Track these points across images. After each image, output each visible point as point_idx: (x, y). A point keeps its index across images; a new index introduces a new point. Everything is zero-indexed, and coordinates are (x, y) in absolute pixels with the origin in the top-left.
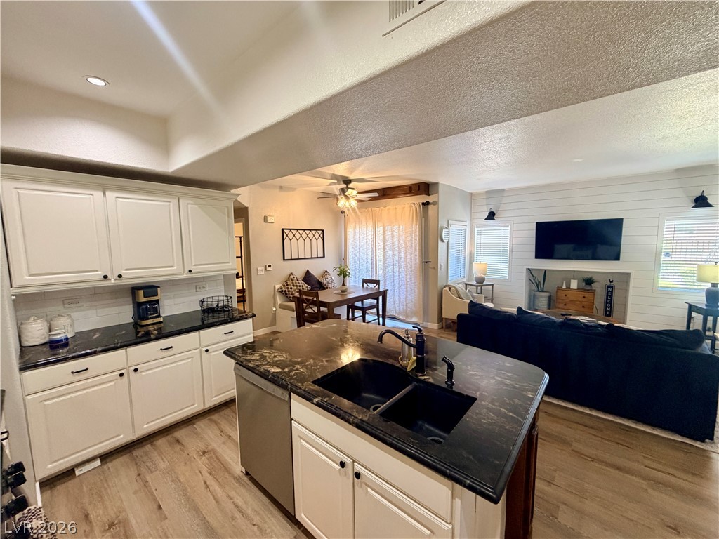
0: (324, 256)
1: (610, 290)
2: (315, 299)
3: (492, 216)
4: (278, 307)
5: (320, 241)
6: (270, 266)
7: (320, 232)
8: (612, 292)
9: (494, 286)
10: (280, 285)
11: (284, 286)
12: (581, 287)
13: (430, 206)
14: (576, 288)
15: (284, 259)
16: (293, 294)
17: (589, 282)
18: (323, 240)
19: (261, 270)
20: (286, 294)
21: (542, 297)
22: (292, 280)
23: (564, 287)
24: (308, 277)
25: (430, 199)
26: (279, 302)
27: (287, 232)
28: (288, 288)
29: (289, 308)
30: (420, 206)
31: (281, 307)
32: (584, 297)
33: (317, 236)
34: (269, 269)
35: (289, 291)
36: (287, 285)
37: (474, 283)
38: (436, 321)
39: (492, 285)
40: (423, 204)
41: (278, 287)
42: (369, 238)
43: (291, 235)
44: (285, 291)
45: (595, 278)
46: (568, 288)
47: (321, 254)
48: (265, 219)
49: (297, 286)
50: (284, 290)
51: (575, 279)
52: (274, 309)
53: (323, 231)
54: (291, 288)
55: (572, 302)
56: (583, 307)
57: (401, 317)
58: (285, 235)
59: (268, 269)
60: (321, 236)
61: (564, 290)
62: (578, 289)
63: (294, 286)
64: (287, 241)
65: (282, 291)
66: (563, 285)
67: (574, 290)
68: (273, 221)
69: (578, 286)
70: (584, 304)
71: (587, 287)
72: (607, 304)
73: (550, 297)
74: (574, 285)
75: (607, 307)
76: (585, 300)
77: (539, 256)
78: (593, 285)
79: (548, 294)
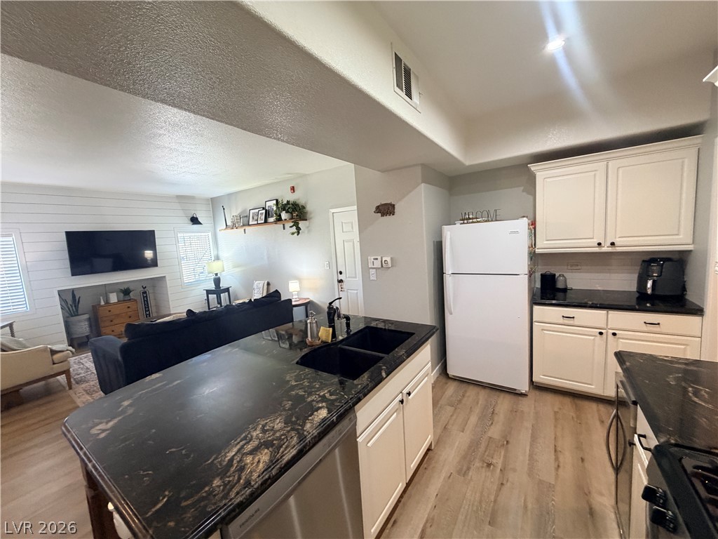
1: (145, 295)
8: (147, 296)
9: (13, 325)
12: (121, 299)
14: (116, 301)
17: (126, 292)
21: (80, 321)
23: (102, 303)
32: (129, 307)
39: (10, 324)
45: (131, 288)
46: (107, 302)
51: (113, 293)
55: (118, 315)
56: (130, 317)
61: (102, 306)
62: (118, 301)
66: (100, 302)
67: (114, 304)
69: (118, 298)
70: (129, 314)
71: (127, 298)
72: (145, 308)
73: (89, 319)
74: (113, 298)
75: (146, 311)
76: (130, 310)
77: (75, 272)
78: (131, 294)
79: (86, 316)
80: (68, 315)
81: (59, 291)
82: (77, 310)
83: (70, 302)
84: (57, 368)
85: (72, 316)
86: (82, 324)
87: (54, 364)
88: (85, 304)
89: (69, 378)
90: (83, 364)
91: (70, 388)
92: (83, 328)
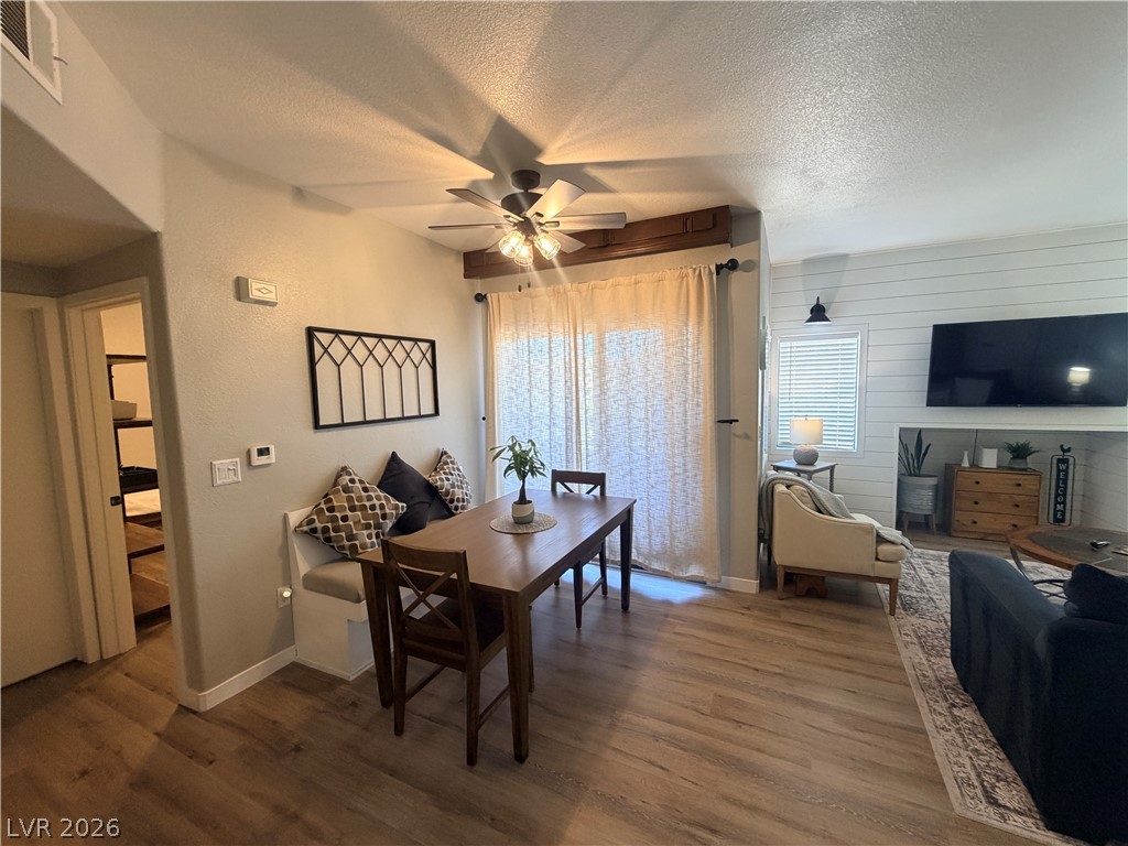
0: (437, 413)
1: (1063, 467)
2: (454, 576)
3: (818, 313)
4: (299, 587)
5: (425, 369)
6: (263, 452)
7: (424, 346)
8: (1066, 470)
9: (836, 470)
10: (306, 511)
11: (319, 512)
12: (1006, 464)
13: (735, 276)
14: (995, 466)
15: (317, 426)
16: (351, 537)
17: (1020, 452)
18: (434, 367)
19: (228, 469)
20: (328, 540)
21: (921, 487)
22: (346, 489)
23: (966, 464)
24: (394, 475)
25: (740, 253)
26: (303, 566)
27: (324, 338)
28: (334, 519)
29: (339, 591)
30: (711, 273)
31: (314, 583)
32: (1019, 485)
33: (416, 355)
34: (263, 460)
35: (337, 530)
36: (331, 509)
37: (792, 464)
38: (754, 571)
39: (832, 469)
40: (719, 268)
41: (296, 517)
42: (559, 363)
43: (337, 350)
44: (326, 530)
45: (1034, 445)
46: (975, 465)
47: (428, 408)
48: (240, 289)
49: (363, 508)
50: (318, 525)
51: (990, 448)
52: (287, 594)
53: (432, 344)
54: (345, 519)
55: (991, 496)
56: (1017, 506)
57: (656, 566)
58: (318, 350)
59: (257, 460)
60: (429, 356)
61: (964, 470)
62: (999, 467)
63: (353, 509)
64: (325, 369)
65: (314, 530)
66: (961, 460)
67: (989, 471)
68: (271, 297)
69: (998, 461)
70: (1018, 499)
71: (1019, 464)
72: (1057, 495)
73: (936, 488)
74: (990, 459)
75: (1057, 503)
76: (1019, 490)
77: (933, 401)
78: (1029, 459)
79: (932, 481)
80: (905, 472)
81: (901, 429)
82: (919, 468)
83: (912, 450)
84: (882, 569)
85: (910, 475)
86: (923, 492)
87: (877, 559)
88: (935, 459)
89: (894, 593)
90: (915, 569)
91: (892, 613)
92: (923, 500)
